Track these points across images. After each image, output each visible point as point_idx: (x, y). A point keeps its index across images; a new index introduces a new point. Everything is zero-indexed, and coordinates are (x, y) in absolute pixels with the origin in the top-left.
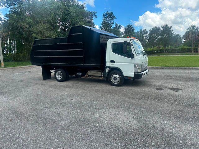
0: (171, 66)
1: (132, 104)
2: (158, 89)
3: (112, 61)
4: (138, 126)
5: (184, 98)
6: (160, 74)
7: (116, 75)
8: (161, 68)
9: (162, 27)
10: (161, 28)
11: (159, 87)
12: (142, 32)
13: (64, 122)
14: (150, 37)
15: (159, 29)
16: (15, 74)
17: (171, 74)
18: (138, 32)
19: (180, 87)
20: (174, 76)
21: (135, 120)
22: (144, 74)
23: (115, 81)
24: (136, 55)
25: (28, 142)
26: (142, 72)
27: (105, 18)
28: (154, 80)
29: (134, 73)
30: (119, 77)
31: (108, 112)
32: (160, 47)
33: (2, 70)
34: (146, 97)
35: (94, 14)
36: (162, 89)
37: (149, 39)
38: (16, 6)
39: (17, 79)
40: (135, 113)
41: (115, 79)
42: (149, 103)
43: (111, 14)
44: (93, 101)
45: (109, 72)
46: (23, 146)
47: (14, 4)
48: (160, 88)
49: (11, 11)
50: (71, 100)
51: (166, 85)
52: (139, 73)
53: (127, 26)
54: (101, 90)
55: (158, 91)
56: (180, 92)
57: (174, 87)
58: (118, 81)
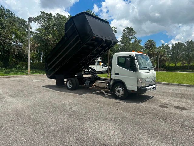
0: (187, 84)
1: (126, 119)
2: (161, 106)
3: (117, 74)
4: (120, 140)
5: (185, 119)
6: (172, 91)
7: (120, 88)
8: (176, 85)
9: (186, 43)
10: (184, 44)
11: (165, 104)
12: (163, 48)
13: (53, 128)
14: (173, 53)
15: (182, 44)
16: (36, 81)
17: (184, 92)
18: (160, 47)
19: (187, 106)
20: (187, 95)
21: (121, 134)
22: (150, 89)
23: (119, 94)
24: (140, 69)
25: (14, 141)
26: (147, 86)
27: (125, 33)
28: (162, 97)
29: (137, 87)
30: (123, 91)
31: (98, 124)
32: (184, 63)
33: (28, 76)
34: (144, 113)
35: (114, 29)
36: (166, 107)
37: (171, 55)
38: (46, 22)
39: (35, 85)
40: (125, 128)
41: (119, 92)
42: (145, 119)
43: (132, 29)
44: (90, 111)
45: (114, 84)
46: (9, 144)
47: (45, 21)
48: (164, 106)
49: (41, 26)
50: (71, 108)
51: (174, 103)
52: (143, 87)
53: (148, 41)
54: (103, 101)
55: (161, 108)
56: (185, 112)
57: (181, 106)
58: (122, 95)
